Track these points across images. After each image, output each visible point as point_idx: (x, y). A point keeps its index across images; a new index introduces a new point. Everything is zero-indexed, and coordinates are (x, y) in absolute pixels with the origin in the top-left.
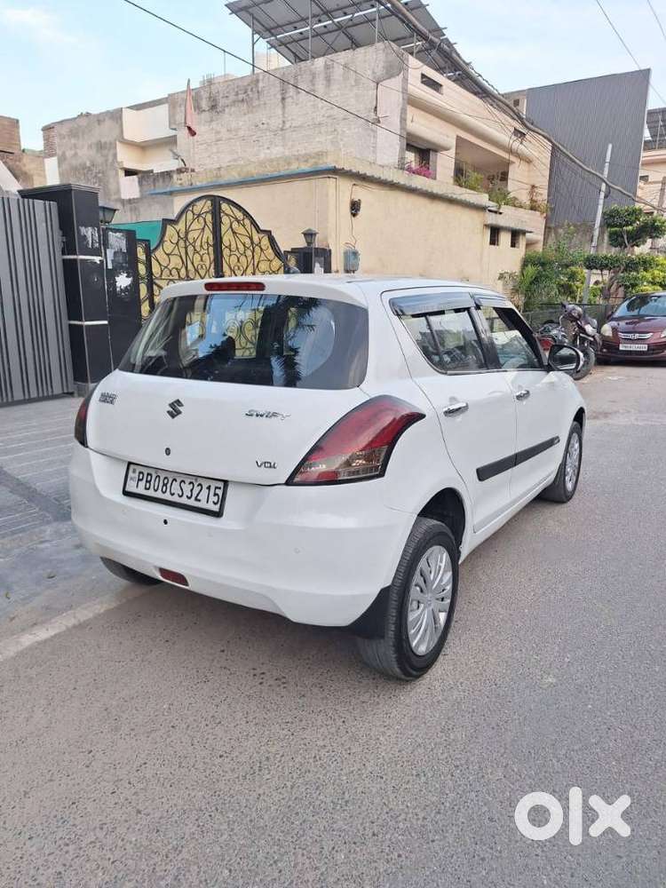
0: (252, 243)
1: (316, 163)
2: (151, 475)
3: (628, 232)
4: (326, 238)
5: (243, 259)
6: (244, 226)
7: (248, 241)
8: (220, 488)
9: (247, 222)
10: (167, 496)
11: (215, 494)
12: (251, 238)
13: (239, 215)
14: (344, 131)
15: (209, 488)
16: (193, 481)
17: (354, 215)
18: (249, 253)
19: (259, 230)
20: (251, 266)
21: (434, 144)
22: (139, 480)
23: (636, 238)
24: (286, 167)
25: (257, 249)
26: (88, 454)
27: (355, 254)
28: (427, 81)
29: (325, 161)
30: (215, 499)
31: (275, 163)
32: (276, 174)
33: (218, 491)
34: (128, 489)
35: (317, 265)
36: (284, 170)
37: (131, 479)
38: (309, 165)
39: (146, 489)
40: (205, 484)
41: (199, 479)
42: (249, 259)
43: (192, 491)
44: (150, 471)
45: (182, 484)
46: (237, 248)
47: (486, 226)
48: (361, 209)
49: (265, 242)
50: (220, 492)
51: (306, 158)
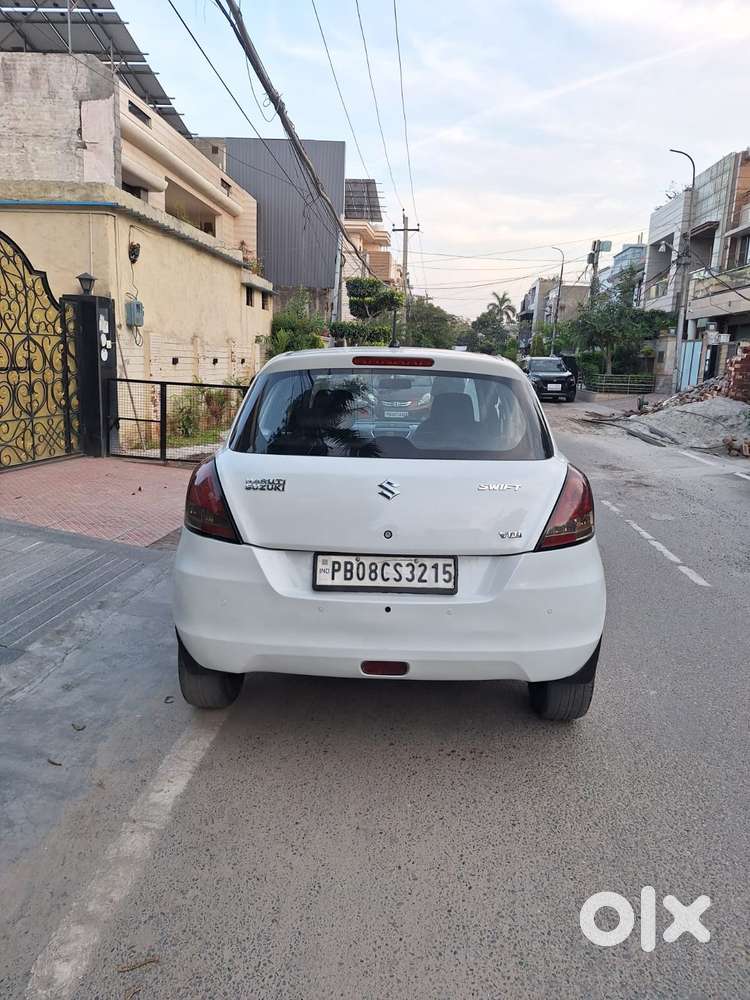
0: (25, 286)
1: (87, 195)
2: (352, 564)
3: (369, 303)
4: (106, 286)
5: (14, 306)
6: (15, 264)
7: (19, 283)
8: (450, 565)
9: (18, 259)
10: (379, 582)
11: (445, 572)
12: (23, 279)
13: (9, 249)
14: (35, 151)
15: (435, 567)
16: (413, 563)
17: (133, 261)
18: (21, 298)
19: (31, 270)
20: (24, 316)
21: (145, 182)
22: (334, 571)
23: (375, 308)
24: (43, 194)
25: (31, 294)
26: (251, 550)
27: (139, 306)
28: (134, 109)
29: (102, 194)
30: (447, 577)
31: (23, 186)
32: (27, 200)
33: (447, 569)
34: (319, 583)
35: (102, 317)
36: (37, 196)
37: (321, 570)
38: (77, 196)
39: (346, 579)
40: (429, 563)
41: (419, 559)
42: (23, 305)
43: (412, 572)
44: (347, 559)
45: (398, 568)
46: (8, 292)
47: (243, 284)
48: (141, 254)
49: (39, 286)
50: (451, 570)
51: (73, 187)
